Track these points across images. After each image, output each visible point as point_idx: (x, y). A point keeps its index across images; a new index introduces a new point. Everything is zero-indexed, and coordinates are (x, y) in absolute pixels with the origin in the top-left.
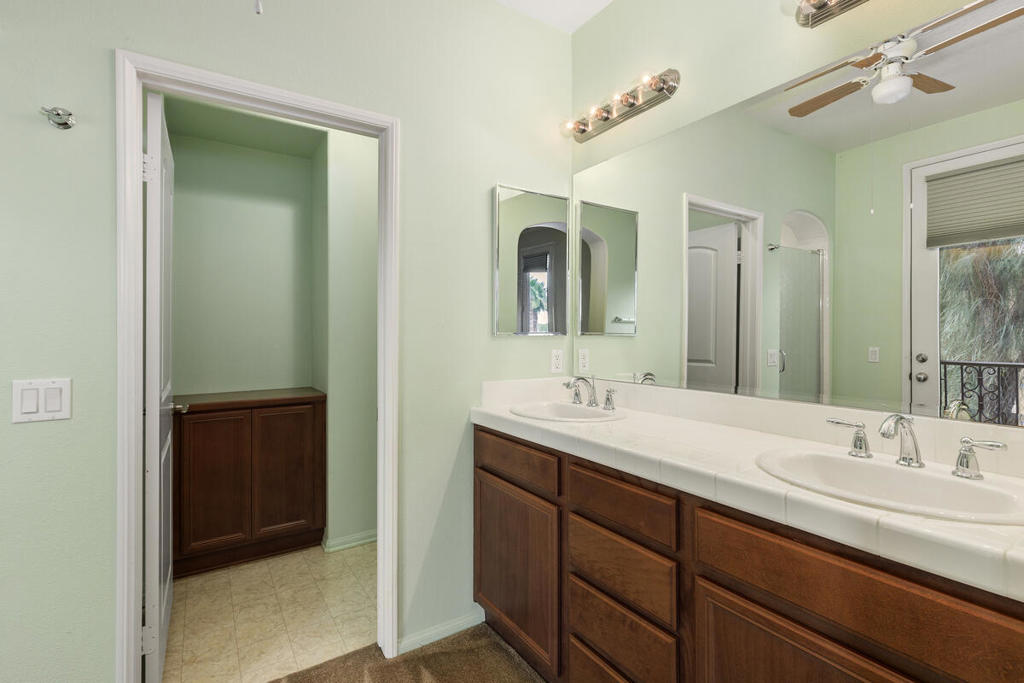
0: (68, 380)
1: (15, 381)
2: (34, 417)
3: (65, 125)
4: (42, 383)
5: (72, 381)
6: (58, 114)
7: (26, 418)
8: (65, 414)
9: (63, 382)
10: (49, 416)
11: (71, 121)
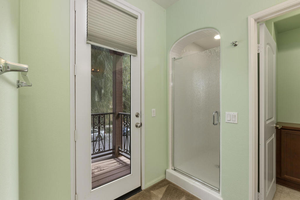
0: (237, 113)
1: (226, 112)
2: (230, 122)
3: (236, 45)
4: (232, 113)
5: (238, 114)
6: (234, 43)
7: (228, 122)
8: (237, 123)
9: (236, 113)
10: (233, 122)
11: (237, 43)
